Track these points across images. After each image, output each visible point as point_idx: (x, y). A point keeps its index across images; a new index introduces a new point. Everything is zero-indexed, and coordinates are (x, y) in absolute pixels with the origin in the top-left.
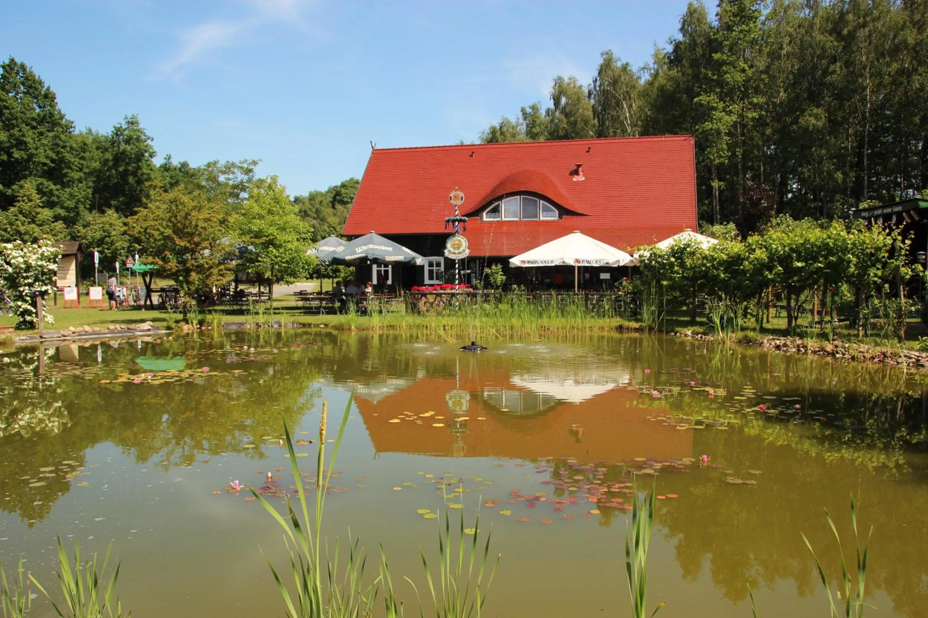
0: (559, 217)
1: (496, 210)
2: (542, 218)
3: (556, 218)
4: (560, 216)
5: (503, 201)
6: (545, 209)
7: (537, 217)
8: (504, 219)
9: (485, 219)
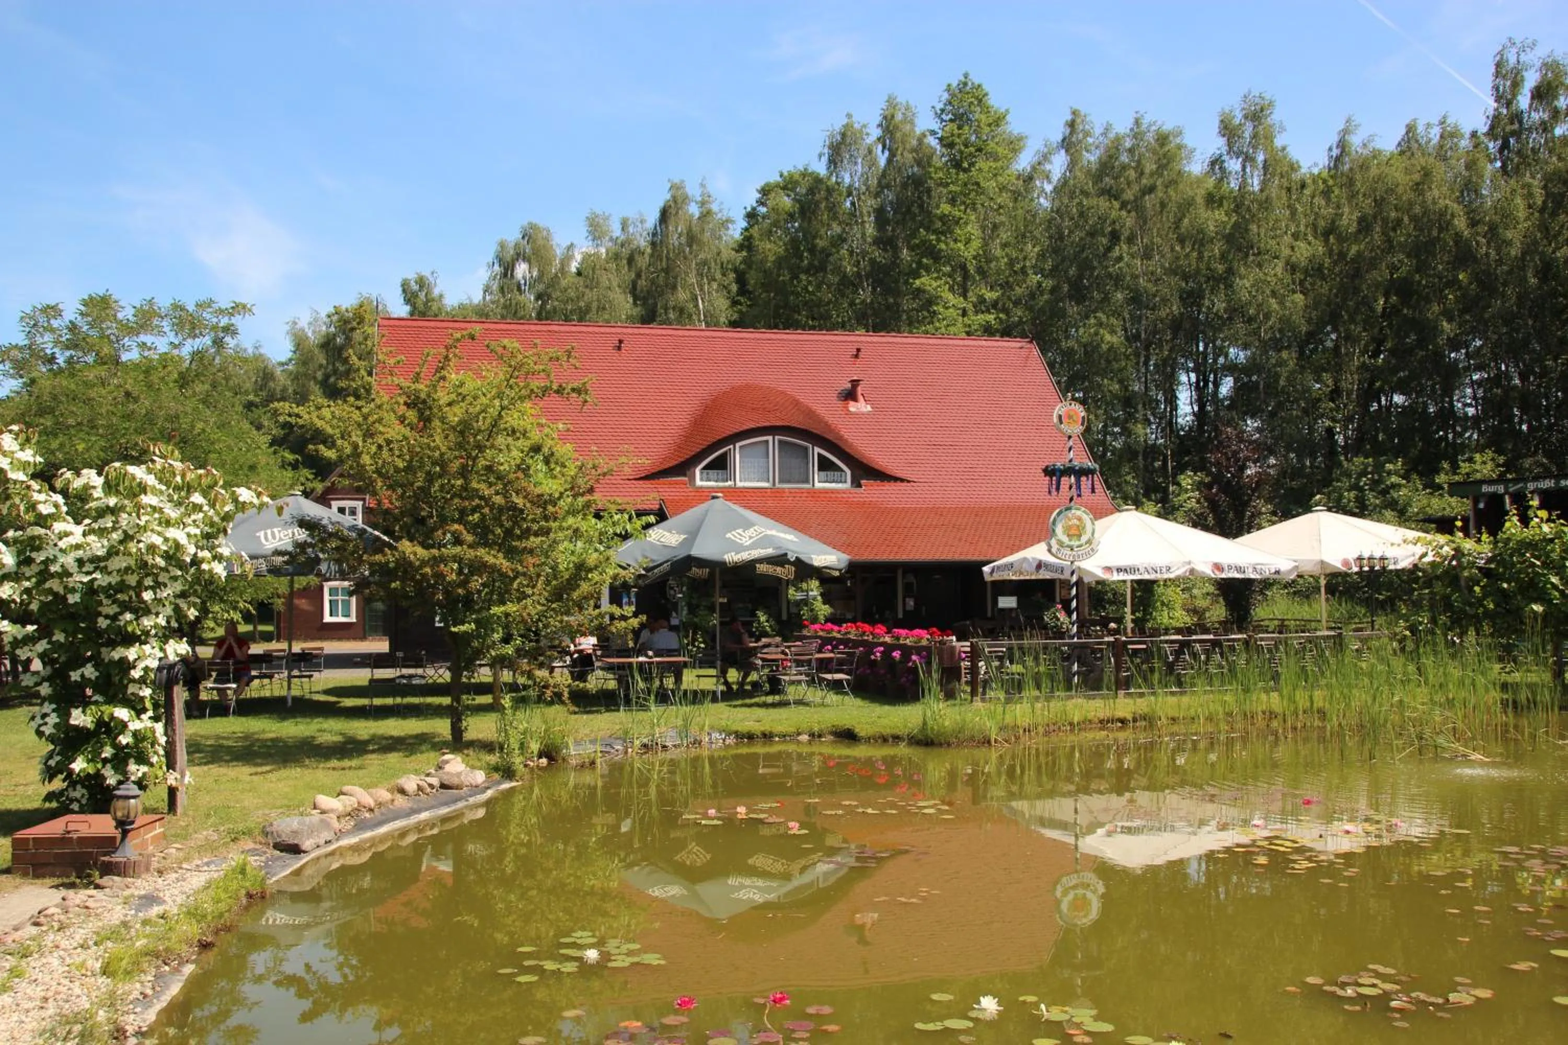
0: (852, 482)
1: (721, 465)
2: (818, 485)
3: (848, 485)
4: (856, 483)
5: (738, 445)
6: (825, 465)
7: (807, 481)
8: (740, 484)
9: (699, 483)
